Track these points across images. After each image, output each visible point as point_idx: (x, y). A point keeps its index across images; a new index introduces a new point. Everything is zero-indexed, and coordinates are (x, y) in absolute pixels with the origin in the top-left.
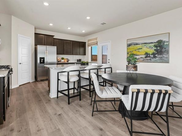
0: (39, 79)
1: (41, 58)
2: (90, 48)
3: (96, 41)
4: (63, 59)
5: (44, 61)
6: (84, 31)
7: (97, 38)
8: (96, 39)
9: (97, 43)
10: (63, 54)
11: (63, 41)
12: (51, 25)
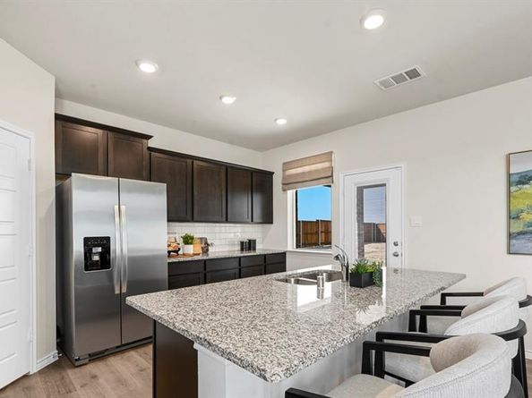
3: (326, 165)
4: (188, 240)
6: (282, 122)
7: (331, 152)
8: (328, 156)
9: (332, 176)
10: (189, 218)
11: (189, 161)
12: (147, 68)
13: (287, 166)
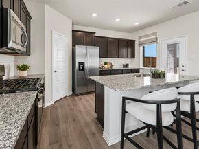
0: (77, 91)
1: (80, 63)
2: (142, 48)
3: (155, 37)
4: (106, 63)
5: (84, 67)
6: (137, 24)
8: (156, 33)
9: (157, 41)
10: (106, 57)
11: (106, 39)
12: (94, 15)
13: (140, 38)
